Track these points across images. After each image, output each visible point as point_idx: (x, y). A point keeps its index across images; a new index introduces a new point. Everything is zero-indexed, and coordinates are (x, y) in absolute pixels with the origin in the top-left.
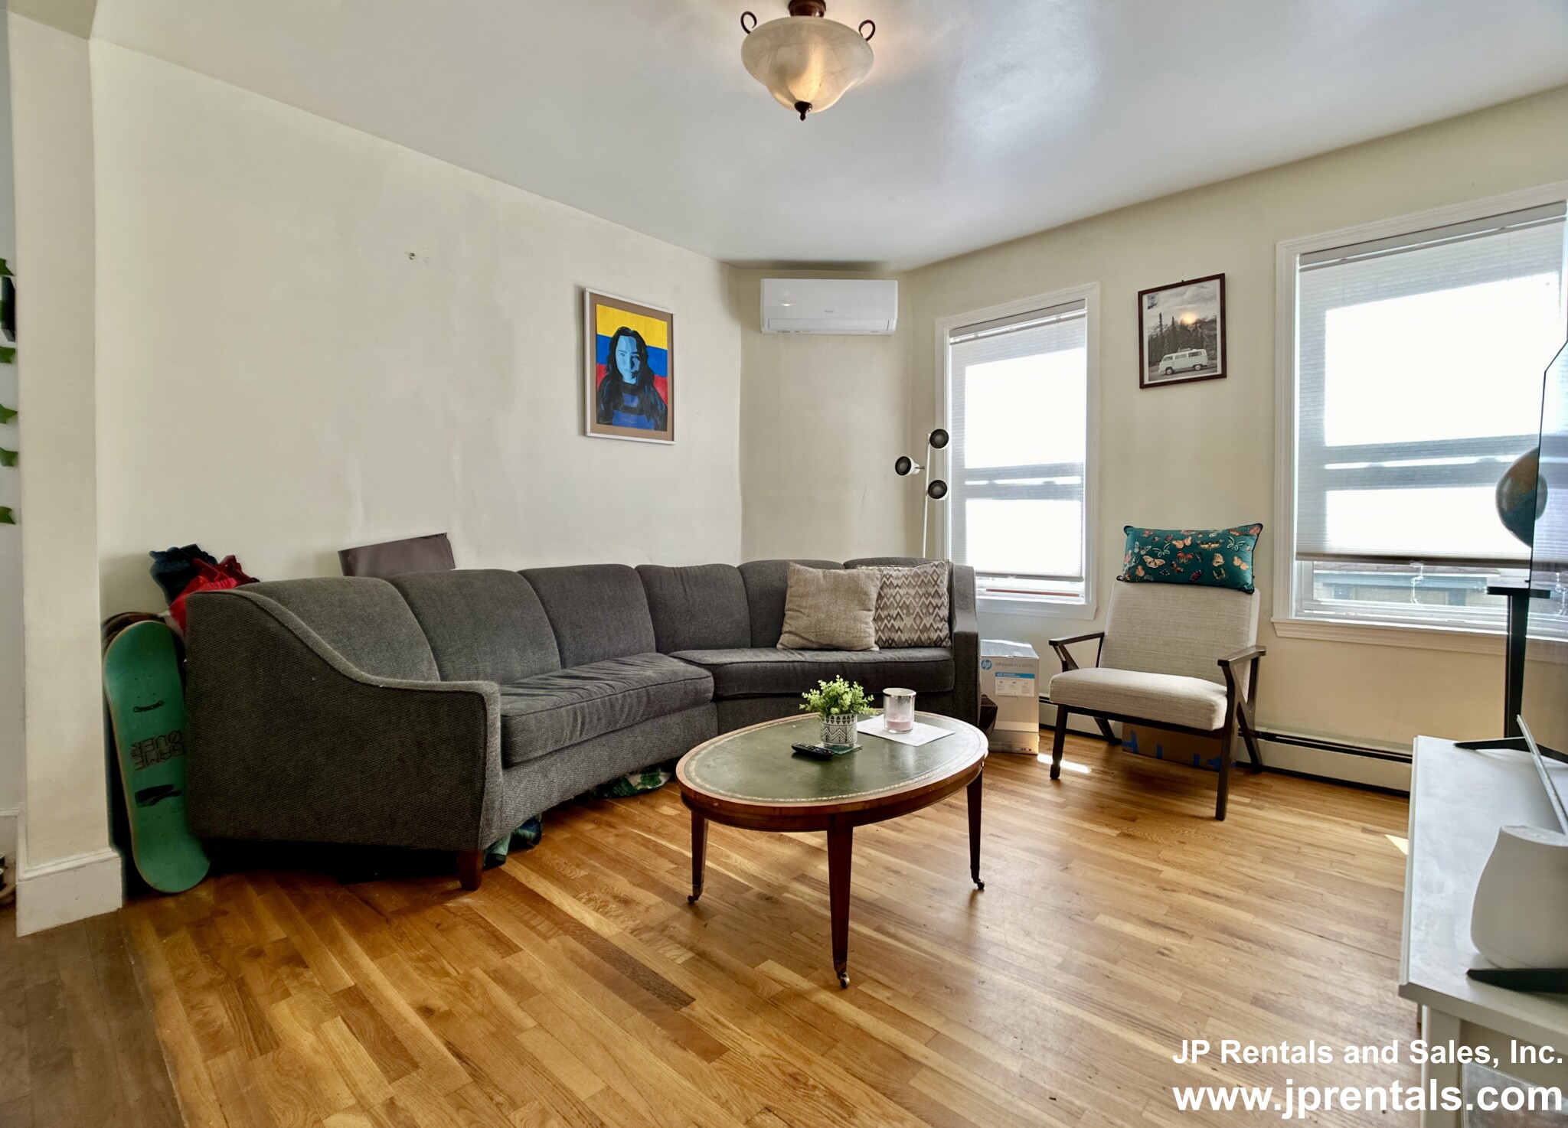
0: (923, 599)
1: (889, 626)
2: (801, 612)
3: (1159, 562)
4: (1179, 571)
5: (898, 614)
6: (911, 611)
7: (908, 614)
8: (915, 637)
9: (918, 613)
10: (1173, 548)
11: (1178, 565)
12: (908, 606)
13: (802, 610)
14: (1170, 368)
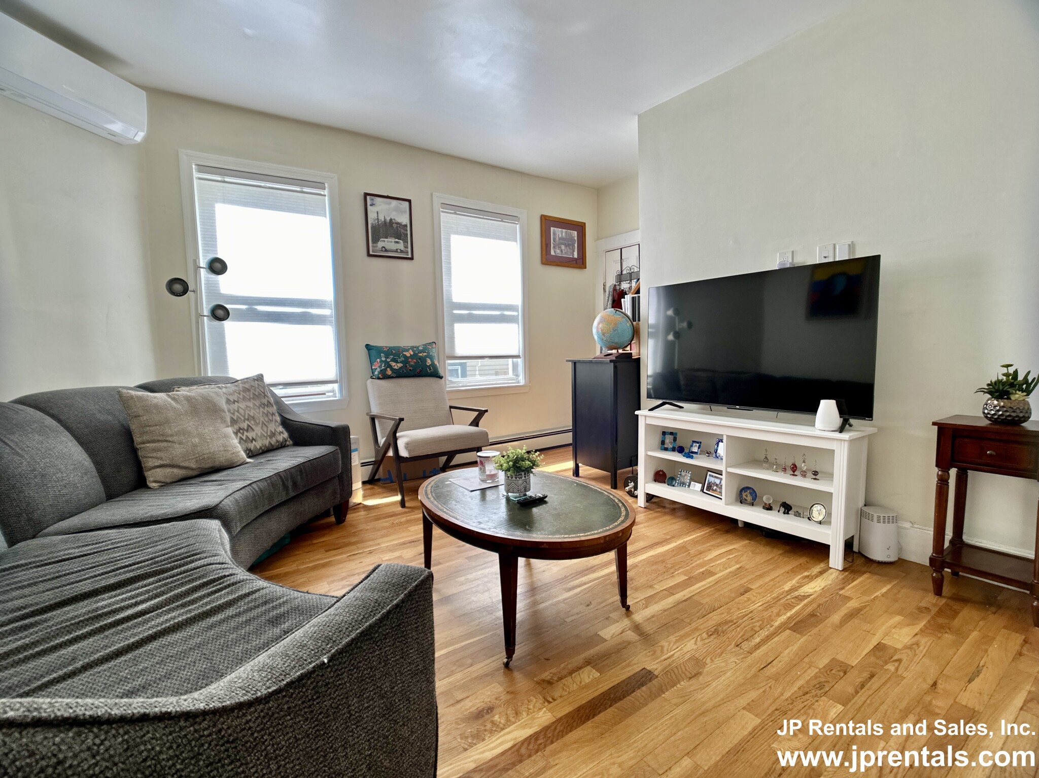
0: (262, 409)
1: (244, 438)
2: (166, 441)
3: (400, 365)
4: (410, 370)
5: (249, 426)
6: (258, 421)
7: (257, 424)
8: (266, 442)
9: (263, 422)
10: (405, 356)
11: (410, 367)
12: (253, 418)
13: (170, 439)
14: (384, 247)
